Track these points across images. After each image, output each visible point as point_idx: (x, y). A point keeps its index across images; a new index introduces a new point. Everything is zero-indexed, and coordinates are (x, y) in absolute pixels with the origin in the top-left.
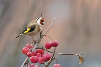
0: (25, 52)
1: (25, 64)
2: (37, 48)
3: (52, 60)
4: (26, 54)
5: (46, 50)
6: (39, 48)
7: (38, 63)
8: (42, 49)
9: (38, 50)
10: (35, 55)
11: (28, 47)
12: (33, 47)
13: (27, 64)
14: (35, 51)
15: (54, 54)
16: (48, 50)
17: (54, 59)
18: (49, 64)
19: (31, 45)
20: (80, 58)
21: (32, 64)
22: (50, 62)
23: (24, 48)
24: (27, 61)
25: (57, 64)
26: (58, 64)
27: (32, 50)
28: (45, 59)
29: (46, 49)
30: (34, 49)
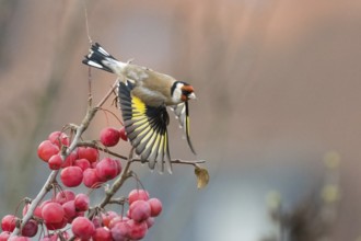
0: (44, 156)
1: (48, 190)
2: (78, 145)
3: (124, 178)
4: (47, 161)
5: (106, 151)
6: (86, 145)
7: (82, 185)
8: (93, 146)
9: (82, 149)
10: (74, 164)
11: (55, 142)
12: (68, 140)
13: (52, 191)
14: (74, 152)
15: (129, 163)
16: (111, 149)
17: (130, 175)
18: (116, 189)
19: (64, 136)
21: (67, 190)
22: (120, 185)
23: (42, 144)
24: (54, 181)
25: (138, 188)
26: (141, 191)
27: (68, 151)
28: (101, 175)
29: (103, 147)
30: (71, 147)
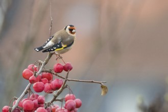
0: (26, 77)
1: (26, 93)
2: (43, 72)
3: (63, 88)
4: (28, 79)
5: (56, 75)
6: (46, 72)
7: (43, 92)
8: (50, 72)
9: (44, 73)
10: (40, 81)
11: (31, 70)
12: (37, 69)
13: (28, 94)
14: (40, 75)
15: (66, 81)
16: (59, 74)
17: (66, 87)
18: (59, 94)
19: (35, 66)
20: (102, 87)
21: (35, 93)
22: (61, 92)
23: (25, 71)
24: (29, 89)
25: (70, 93)
26: (71, 95)
27: (37, 74)
28: (53, 87)
29: (55, 73)
30: (39, 72)
